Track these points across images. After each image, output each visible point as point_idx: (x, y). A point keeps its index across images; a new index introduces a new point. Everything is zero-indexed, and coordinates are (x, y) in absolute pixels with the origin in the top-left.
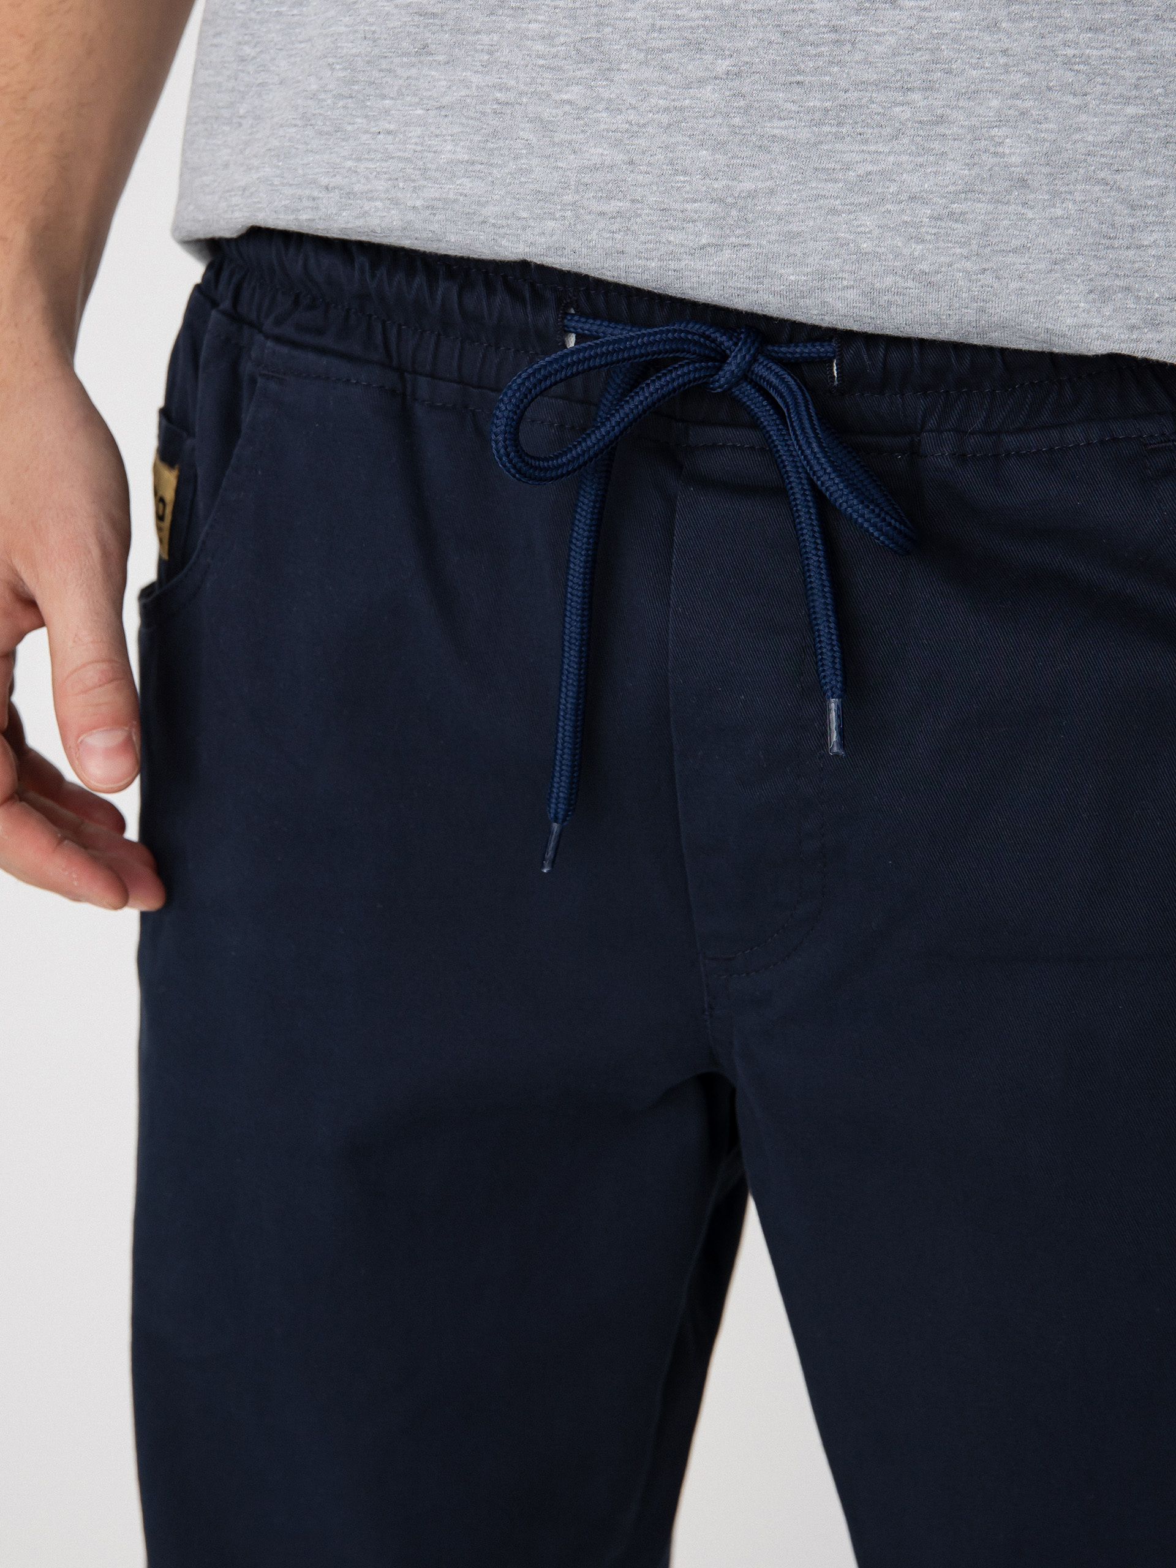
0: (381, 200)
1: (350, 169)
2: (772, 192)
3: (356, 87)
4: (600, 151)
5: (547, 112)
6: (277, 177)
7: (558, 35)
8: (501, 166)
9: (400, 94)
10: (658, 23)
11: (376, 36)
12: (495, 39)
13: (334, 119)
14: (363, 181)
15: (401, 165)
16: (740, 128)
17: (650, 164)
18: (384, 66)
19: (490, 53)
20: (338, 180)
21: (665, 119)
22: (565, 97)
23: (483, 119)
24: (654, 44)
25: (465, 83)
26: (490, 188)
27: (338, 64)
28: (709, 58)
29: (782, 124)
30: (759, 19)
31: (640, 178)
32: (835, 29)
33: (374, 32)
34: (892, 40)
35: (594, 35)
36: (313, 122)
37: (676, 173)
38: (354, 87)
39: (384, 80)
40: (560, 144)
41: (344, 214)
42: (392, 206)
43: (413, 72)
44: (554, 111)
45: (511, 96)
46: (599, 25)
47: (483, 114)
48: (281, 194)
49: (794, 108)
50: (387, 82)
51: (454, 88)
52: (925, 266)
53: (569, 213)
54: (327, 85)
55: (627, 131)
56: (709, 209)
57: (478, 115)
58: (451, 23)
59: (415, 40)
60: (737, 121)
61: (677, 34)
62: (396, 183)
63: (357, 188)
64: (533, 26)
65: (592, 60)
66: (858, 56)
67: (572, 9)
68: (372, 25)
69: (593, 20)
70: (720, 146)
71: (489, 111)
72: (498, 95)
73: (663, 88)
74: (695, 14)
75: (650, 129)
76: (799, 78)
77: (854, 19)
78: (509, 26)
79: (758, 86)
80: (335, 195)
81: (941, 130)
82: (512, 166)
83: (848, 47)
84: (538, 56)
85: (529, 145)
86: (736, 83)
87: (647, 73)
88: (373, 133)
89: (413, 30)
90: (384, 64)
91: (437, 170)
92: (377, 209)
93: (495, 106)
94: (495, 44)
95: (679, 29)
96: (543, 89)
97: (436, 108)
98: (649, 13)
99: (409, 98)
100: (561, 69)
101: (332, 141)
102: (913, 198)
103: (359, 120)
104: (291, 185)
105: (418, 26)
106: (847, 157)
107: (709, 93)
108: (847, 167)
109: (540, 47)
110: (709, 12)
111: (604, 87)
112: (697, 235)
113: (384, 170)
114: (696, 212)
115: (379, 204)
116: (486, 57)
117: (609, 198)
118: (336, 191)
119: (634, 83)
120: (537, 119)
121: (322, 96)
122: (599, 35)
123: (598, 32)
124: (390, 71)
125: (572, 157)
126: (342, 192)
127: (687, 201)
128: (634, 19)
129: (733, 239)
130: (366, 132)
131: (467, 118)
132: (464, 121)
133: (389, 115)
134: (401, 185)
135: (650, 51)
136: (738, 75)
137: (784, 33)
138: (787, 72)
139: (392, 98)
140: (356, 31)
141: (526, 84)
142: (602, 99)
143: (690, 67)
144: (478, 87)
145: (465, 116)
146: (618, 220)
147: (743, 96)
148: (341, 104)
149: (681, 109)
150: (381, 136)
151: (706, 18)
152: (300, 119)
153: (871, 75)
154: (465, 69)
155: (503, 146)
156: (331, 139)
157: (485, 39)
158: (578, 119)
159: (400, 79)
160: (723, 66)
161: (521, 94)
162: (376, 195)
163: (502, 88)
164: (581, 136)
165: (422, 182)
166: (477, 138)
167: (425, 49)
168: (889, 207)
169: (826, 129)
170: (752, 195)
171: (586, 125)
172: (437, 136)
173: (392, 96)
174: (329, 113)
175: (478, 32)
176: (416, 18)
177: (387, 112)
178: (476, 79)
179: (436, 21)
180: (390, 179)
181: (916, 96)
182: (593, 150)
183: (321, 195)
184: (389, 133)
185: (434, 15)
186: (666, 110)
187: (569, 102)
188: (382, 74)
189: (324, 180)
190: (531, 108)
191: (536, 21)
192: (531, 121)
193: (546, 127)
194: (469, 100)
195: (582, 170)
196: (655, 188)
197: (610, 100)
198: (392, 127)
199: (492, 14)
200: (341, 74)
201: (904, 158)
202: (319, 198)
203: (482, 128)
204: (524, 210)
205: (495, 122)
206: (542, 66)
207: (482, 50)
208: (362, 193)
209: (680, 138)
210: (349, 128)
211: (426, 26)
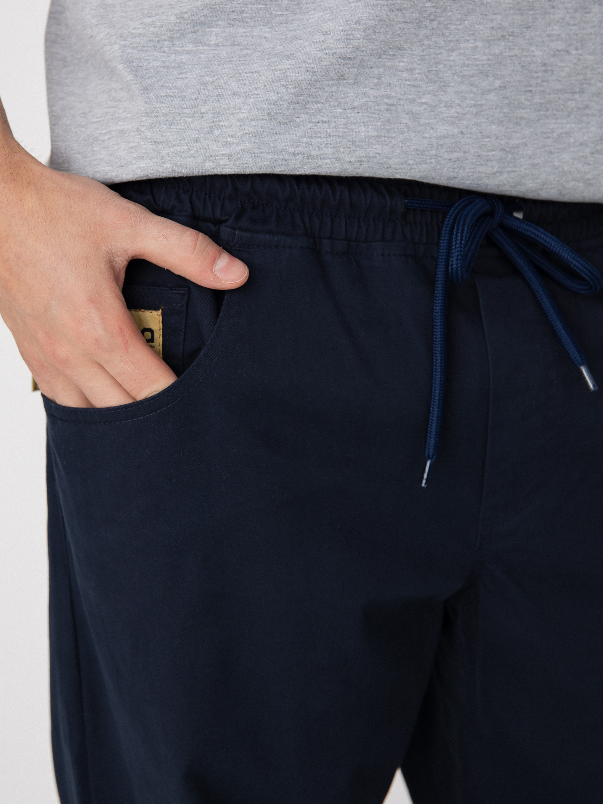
0: (330, 159)
1: (306, 143)
2: (526, 145)
3: (302, 98)
4: (445, 128)
5: (415, 109)
6: (256, 148)
7: (415, 69)
8: (395, 137)
9: (327, 101)
10: (467, 62)
11: (315, 70)
12: (381, 71)
13: (288, 116)
14: (317, 149)
15: (339, 140)
16: (508, 113)
17: (471, 133)
18: (318, 86)
19: (379, 78)
20: (300, 149)
21: (474, 110)
22: (424, 101)
23: (381, 113)
24: (466, 73)
25: (365, 95)
26: (392, 150)
27: (290, 85)
28: (491, 79)
29: (524, 111)
30: (512, 60)
31: (468, 140)
32: (544, 65)
33: (313, 68)
34: (567, 70)
35: (434, 69)
36: (275, 117)
37: (484, 137)
38: (300, 98)
39: (318, 94)
40: (424, 125)
41: (305, 167)
42: (336, 162)
43: (334, 89)
44: (419, 108)
45: (394, 101)
46: (437, 63)
47: (380, 111)
48: (262, 158)
49: (529, 103)
50: (319, 95)
51: (360, 97)
52: (589, 176)
53: (433, 160)
54: (283, 96)
55: (457, 117)
56: (498, 154)
57: (377, 111)
58: (358, 63)
59: (338, 72)
60: (506, 110)
61: (476, 68)
62: (338, 149)
63: (314, 153)
64: (401, 64)
65: (435, 82)
66: (554, 78)
67: (422, 55)
68: (310, 64)
69: (433, 61)
70: (500, 123)
71: (383, 109)
72: (386, 100)
73: (472, 95)
74: (484, 58)
75: (469, 116)
76: (530, 89)
77: (552, 60)
78: (389, 64)
79: (513, 93)
80: (300, 158)
81: (587, 111)
82: (401, 137)
83: (550, 73)
84: (406, 80)
85: (407, 126)
86: (504, 92)
87: (463, 88)
88: (315, 122)
89: (337, 66)
90: (318, 84)
91: (360, 141)
92: (327, 164)
93: (386, 107)
94: (381, 73)
95: (477, 65)
96: (412, 97)
97: (351, 108)
98: (461, 57)
99: (332, 103)
100: (419, 86)
101: (288, 127)
102: (581, 144)
103: (303, 116)
104: (268, 153)
105: (340, 65)
106: (551, 126)
107: (492, 96)
108: (553, 131)
109: (406, 75)
110: (490, 57)
111: (443, 95)
112: (493, 167)
113: (330, 142)
114: (493, 156)
115: (328, 161)
116: (376, 81)
117: (453, 152)
118: (301, 155)
119: (456, 93)
120: (409, 113)
121: (281, 103)
122: (437, 69)
123: (436, 67)
124: (321, 88)
125: (432, 131)
126: (304, 155)
127: (489, 151)
128: (454, 61)
129: (509, 169)
130: (310, 122)
131: (371, 113)
132: (369, 115)
133: (321, 112)
134: (342, 150)
135: (464, 76)
136: (505, 87)
137: (523, 67)
138: (525, 86)
139: (323, 103)
140: (300, 67)
141: (402, 95)
142: (443, 101)
143: (483, 84)
144: (374, 97)
145: (370, 112)
146: (458, 162)
147: (507, 98)
148: (292, 107)
149: (481, 105)
150: (320, 124)
151: (489, 60)
152: (267, 116)
153: (558, 86)
154: (365, 87)
155: (394, 127)
156: (287, 126)
157: (376, 71)
158: (431, 112)
159: (327, 92)
160: (498, 83)
161: (400, 99)
162: (326, 156)
163: (388, 97)
164: (434, 120)
165: (354, 148)
166: (379, 123)
167: (342, 77)
168: (573, 149)
169: (542, 113)
170: (517, 146)
171: (436, 115)
172: (355, 123)
173: (322, 102)
174: (285, 112)
175: (371, 68)
176: (339, 60)
177: (320, 111)
178: (372, 92)
179: (350, 62)
180: (334, 147)
181: (577, 96)
182: (441, 127)
183: (290, 158)
184: (324, 122)
185: (350, 59)
186: (475, 106)
187: (426, 103)
188: (316, 90)
189: (292, 150)
190: (406, 107)
191: (403, 61)
192: (407, 114)
193: (415, 117)
194: (370, 104)
195: (438, 138)
196: (475, 145)
197: (447, 102)
198: (325, 119)
199: (380, 58)
200: (292, 91)
201: (573, 125)
202: (288, 159)
203: (381, 119)
204: (411, 160)
205: (387, 115)
206: (409, 85)
207: (374, 77)
208: (317, 156)
209: (483, 120)
210: (298, 120)
211: (345, 64)
